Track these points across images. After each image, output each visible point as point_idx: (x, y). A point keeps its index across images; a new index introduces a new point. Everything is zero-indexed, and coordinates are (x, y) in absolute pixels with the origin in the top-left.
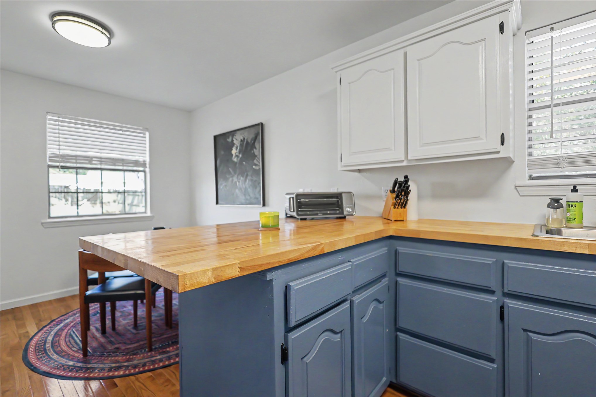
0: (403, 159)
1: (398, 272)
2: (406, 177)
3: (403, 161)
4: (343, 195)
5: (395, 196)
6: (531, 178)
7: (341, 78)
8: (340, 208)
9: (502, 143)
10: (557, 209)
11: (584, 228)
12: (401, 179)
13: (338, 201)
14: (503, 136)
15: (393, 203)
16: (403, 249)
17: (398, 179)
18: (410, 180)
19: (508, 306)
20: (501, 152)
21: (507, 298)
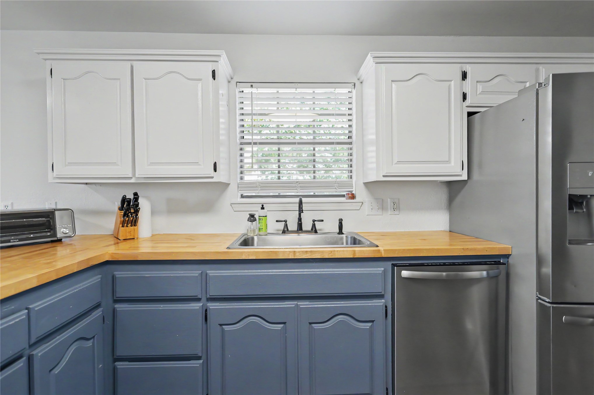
0: (130, 176)
1: (115, 298)
2: (136, 194)
3: (132, 178)
4: (57, 213)
5: (123, 214)
6: (242, 196)
7: (51, 69)
8: (52, 229)
9: (215, 170)
10: (253, 222)
11: (268, 234)
12: (130, 196)
13: (49, 221)
14: (215, 165)
15: (121, 221)
16: (121, 273)
17: (126, 196)
18: (139, 197)
19: (210, 308)
20: (214, 177)
21: (210, 302)
